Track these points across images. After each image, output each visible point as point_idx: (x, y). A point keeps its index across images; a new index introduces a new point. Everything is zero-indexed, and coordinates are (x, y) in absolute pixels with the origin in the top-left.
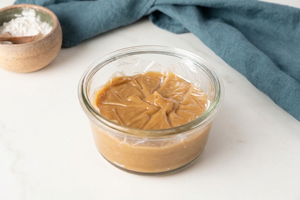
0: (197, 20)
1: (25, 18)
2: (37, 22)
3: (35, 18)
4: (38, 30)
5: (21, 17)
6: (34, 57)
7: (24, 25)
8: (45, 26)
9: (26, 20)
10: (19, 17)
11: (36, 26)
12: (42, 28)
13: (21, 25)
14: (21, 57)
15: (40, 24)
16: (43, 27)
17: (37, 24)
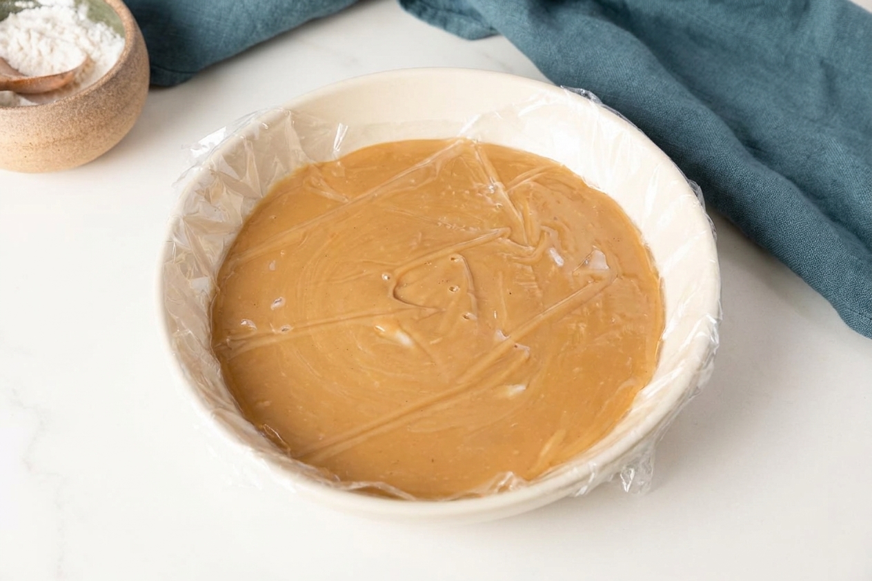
0: (526, 12)
1: (44, 12)
2: (79, 23)
3: (72, 12)
4: (84, 51)
5: (34, 8)
6: (72, 138)
7: (42, 34)
8: (102, 34)
9: (47, 20)
10: (28, 8)
11: (78, 37)
12: (93, 44)
13: (35, 35)
14: (35, 140)
15: (87, 30)
16: (97, 38)
17: (78, 30)
